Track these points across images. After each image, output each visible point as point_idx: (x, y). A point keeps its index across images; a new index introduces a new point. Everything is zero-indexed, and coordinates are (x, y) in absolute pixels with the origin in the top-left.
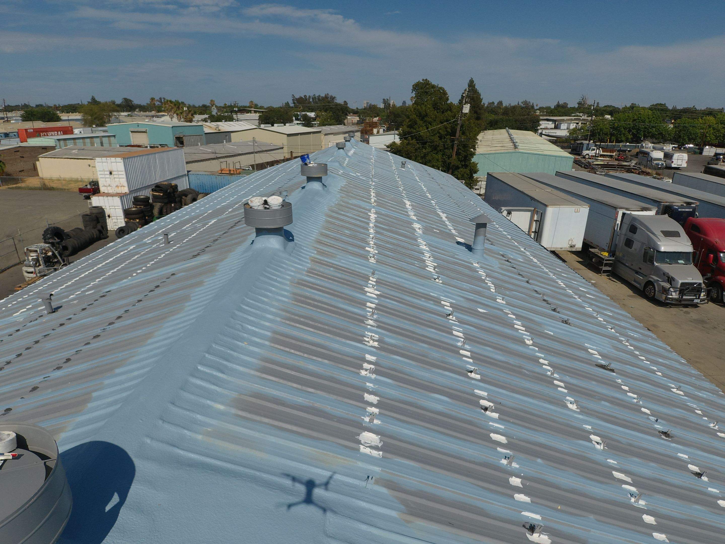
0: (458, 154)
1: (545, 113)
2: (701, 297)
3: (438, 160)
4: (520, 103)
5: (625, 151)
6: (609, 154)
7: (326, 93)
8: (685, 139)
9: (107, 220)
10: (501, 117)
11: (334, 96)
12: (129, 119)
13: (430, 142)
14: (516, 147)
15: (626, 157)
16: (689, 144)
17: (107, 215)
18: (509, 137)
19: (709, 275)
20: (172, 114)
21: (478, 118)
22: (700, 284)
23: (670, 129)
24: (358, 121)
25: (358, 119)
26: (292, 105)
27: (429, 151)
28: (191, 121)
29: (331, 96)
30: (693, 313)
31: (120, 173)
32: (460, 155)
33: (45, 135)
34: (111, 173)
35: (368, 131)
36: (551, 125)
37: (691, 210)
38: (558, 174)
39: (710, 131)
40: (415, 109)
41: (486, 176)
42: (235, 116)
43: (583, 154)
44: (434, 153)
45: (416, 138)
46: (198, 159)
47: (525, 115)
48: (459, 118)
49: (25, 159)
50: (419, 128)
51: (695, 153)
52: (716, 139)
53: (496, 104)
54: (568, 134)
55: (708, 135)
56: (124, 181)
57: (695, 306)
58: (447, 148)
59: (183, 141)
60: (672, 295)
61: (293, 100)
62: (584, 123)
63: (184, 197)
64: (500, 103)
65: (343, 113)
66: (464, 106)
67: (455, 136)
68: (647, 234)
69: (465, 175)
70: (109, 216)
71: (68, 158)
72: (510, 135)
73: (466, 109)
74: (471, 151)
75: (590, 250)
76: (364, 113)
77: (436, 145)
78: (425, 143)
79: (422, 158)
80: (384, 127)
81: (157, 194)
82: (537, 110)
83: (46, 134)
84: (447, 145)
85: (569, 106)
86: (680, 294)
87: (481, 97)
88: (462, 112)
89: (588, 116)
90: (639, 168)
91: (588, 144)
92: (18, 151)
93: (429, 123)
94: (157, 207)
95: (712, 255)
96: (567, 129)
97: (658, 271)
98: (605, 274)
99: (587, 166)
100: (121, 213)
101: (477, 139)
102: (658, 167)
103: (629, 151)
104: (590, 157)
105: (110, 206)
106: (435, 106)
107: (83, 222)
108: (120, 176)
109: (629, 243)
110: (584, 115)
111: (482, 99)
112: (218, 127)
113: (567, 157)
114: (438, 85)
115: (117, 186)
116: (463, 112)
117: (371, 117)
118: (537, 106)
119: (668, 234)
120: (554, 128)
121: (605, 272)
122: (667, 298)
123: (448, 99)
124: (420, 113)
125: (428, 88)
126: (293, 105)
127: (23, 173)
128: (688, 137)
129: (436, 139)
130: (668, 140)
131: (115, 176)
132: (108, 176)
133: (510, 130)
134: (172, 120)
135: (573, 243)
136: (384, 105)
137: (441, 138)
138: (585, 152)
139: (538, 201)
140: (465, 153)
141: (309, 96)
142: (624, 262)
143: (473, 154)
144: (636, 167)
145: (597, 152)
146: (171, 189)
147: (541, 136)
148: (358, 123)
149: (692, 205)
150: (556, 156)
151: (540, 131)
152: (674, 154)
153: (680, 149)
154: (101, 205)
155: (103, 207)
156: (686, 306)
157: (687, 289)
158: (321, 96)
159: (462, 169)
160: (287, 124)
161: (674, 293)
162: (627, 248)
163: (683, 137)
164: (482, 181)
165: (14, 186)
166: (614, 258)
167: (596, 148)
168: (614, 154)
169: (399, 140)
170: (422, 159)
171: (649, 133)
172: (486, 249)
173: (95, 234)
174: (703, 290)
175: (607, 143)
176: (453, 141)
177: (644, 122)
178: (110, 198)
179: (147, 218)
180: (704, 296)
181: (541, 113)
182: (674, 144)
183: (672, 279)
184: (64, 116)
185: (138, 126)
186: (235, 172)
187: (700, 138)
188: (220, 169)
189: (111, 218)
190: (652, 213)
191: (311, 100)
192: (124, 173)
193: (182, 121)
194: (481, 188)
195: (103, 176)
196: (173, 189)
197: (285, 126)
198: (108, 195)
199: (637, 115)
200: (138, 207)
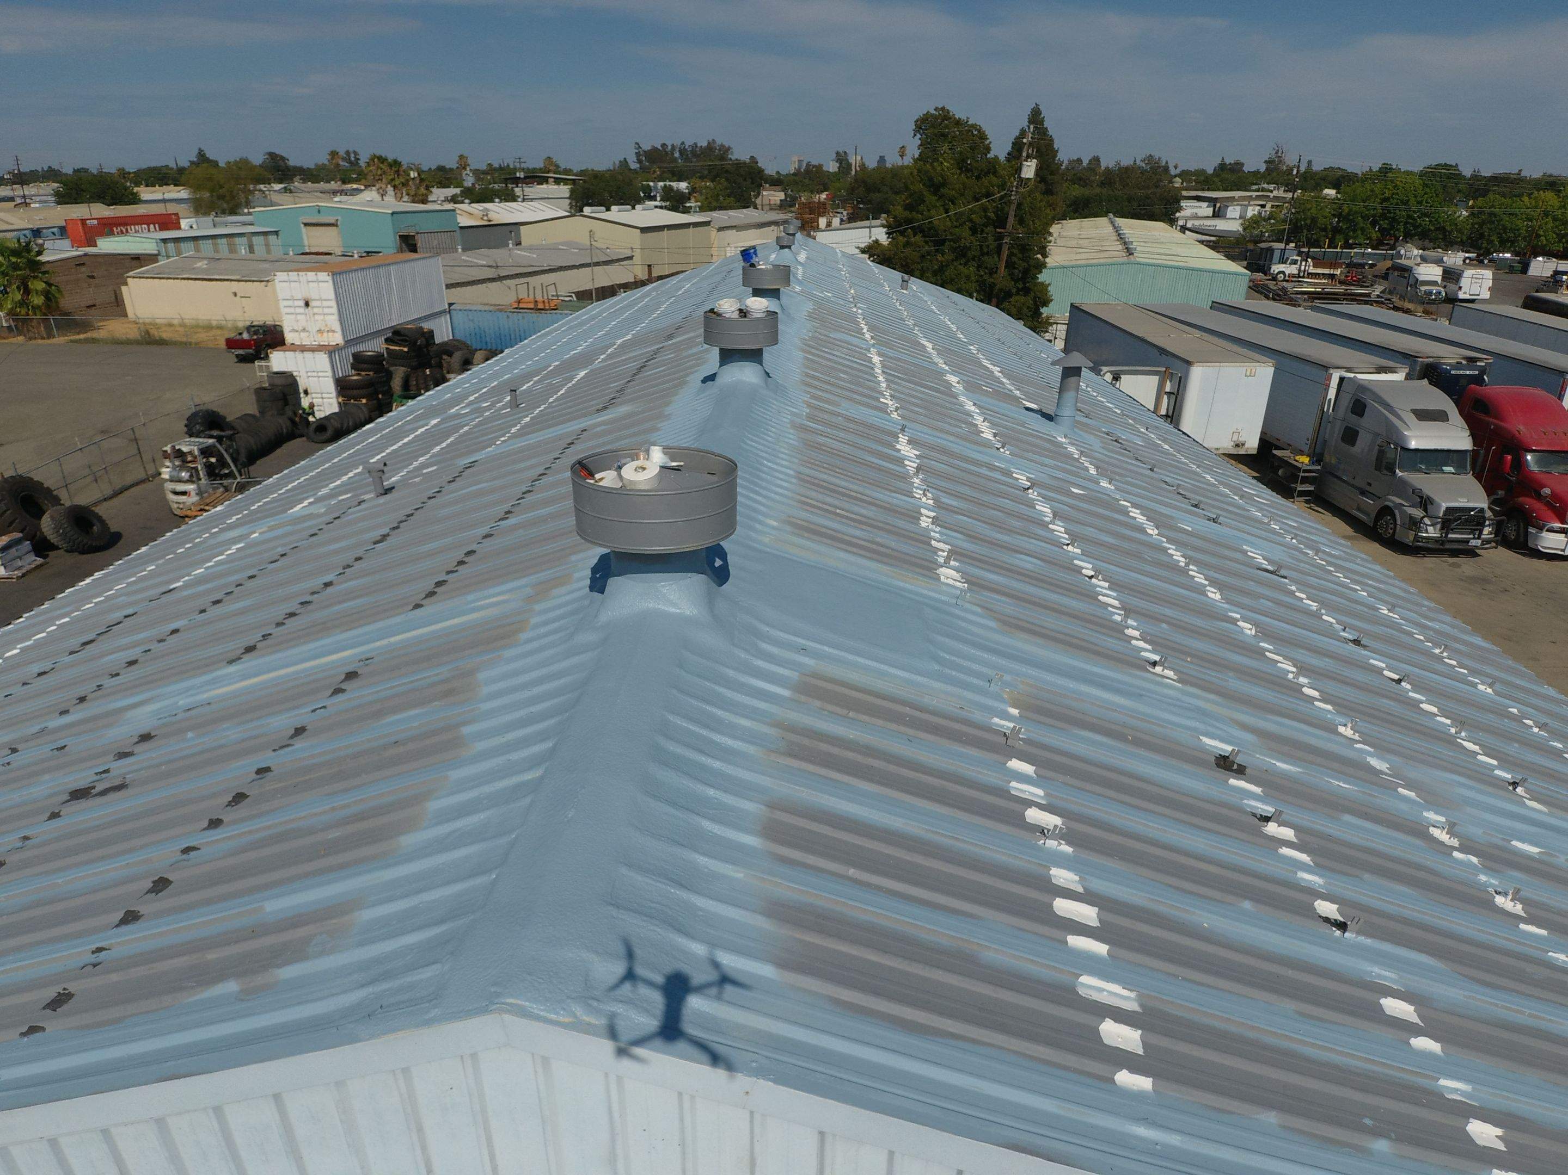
0: (1010, 265)
1: (1194, 184)
2: (1483, 536)
3: (968, 277)
4: (1138, 162)
5: (1362, 266)
6: (1327, 271)
7: (711, 140)
8: (1493, 241)
9: (303, 400)
10: (1098, 190)
11: (727, 146)
12: (286, 197)
13: (952, 239)
14: (1130, 252)
15: (1363, 277)
16: (1503, 252)
17: (301, 391)
18: (1114, 234)
19: (1501, 493)
20: (384, 186)
21: (1049, 192)
22: (1482, 510)
23: (1461, 218)
24: (781, 200)
25: (782, 196)
26: (634, 166)
27: (951, 258)
28: (424, 201)
29: (722, 146)
30: (1467, 566)
31: (325, 304)
32: (1015, 268)
33: (122, 232)
34: (307, 304)
35: (807, 222)
36: (1205, 209)
37: (1477, 372)
38: (1217, 306)
39: (1546, 223)
40: (919, 171)
41: (1068, 314)
42: (518, 191)
43: (1272, 271)
44: (961, 264)
45: (922, 231)
46: (463, 281)
47: (1148, 188)
48: (1014, 189)
49: (97, 281)
50: (929, 210)
51: (1511, 270)
52: (1560, 241)
53: (1085, 163)
54: (1241, 229)
55: (1541, 232)
56: (333, 321)
57: (1471, 553)
58: (987, 254)
59: (415, 245)
60: (1427, 532)
61: (638, 154)
62: (1277, 206)
63: (445, 357)
64: (1096, 160)
65: (752, 183)
66: (1025, 163)
67: (1005, 228)
68: (1387, 418)
69: (1025, 310)
70: (306, 392)
71: (188, 279)
72: (1116, 229)
73: (1029, 170)
74: (1038, 259)
75: (1275, 452)
76: (796, 183)
77: (965, 247)
78: (941, 242)
79: (935, 273)
80: (842, 213)
81: (397, 348)
82: (1175, 176)
83: (124, 230)
84: (988, 246)
85: (1246, 169)
86: (1442, 529)
87: (1056, 146)
88: (1019, 177)
89: (1287, 191)
90: (1389, 300)
91: (1283, 251)
92: (83, 264)
93: (949, 201)
94: (399, 373)
95: (1509, 457)
96: (1240, 217)
97: (1402, 488)
98: (1301, 499)
99: (1279, 295)
100: (329, 386)
101: (1050, 234)
102: (1429, 299)
103: (1372, 266)
104: (1287, 278)
105: (307, 372)
106: (961, 165)
107: (258, 401)
108: (326, 311)
109: (1350, 436)
110: (1278, 189)
111: (1057, 152)
112: (486, 213)
113: (1236, 274)
114: (968, 118)
115: (320, 331)
116: (1023, 175)
117: (812, 192)
118: (1176, 168)
119: (1424, 415)
120: (1211, 215)
121: (1302, 494)
122: (1417, 538)
123: (988, 149)
124: (931, 179)
125: (947, 127)
126: (638, 165)
127: (93, 311)
128: (1500, 237)
129: (965, 232)
130: (1456, 243)
131: (316, 310)
132: (302, 310)
133: (1117, 219)
134: (383, 200)
135: (1240, 439)
136: (838, 165)
137: (974, 231)
138: (1276, 268)
139: (1174, 355)
140: (1025, 264)
141: (673, 145)
142: (1339, 474)
143: (1041, 266)
144: (1382, 297)
145: (1303, 268)
146: (423, 339)
147: (1184, 233)
148: (783, 206)
149: (1479, 364)
150: (1213, 272)
151: (1181, 223)
152: (1463, 271)
153: (1481, 262)
154: (290, 370)
155: (295, 374)
156: (1455, 553)
157: (1455, 520)
158: (699, 145)
159: (1017, 298)
160: (637, 207)
161: (1432, 528)
162: (1345, 446)
163: (1489, 236)
164: (1057, 324)
165: (82, 336)
166: (1319, 468)
167: (1299, 258)
168: (1338, 272)
169: (886, 236)
170: (936, 275)
171: (1416, 227)
172: (1078, 422)
173: (284, 426)
174: (1487, 523)
175: (1324, 248)
176: (999, 237)
177: (1406, 203)
178: (308, 355)
179: (380, 396)
180: (1490, 533)
181: (1185, 184)
182: (1467, 252)
183: (1428, 502)
184: (146, 193)
185: (319, 212)
186: (547, 305)
187: (1524, 238)
188: (515, 299)
189: (309, 396)
190: (1399, 377)
191: (677, 155)
192: (333, 304)
193: (404, 202)
194: (1055, 338)
195: (292, 310)
196: (427, 340)
197: (633, 211)
198: (303, 349)
199: (1389, 189)
200: (363, 373)
